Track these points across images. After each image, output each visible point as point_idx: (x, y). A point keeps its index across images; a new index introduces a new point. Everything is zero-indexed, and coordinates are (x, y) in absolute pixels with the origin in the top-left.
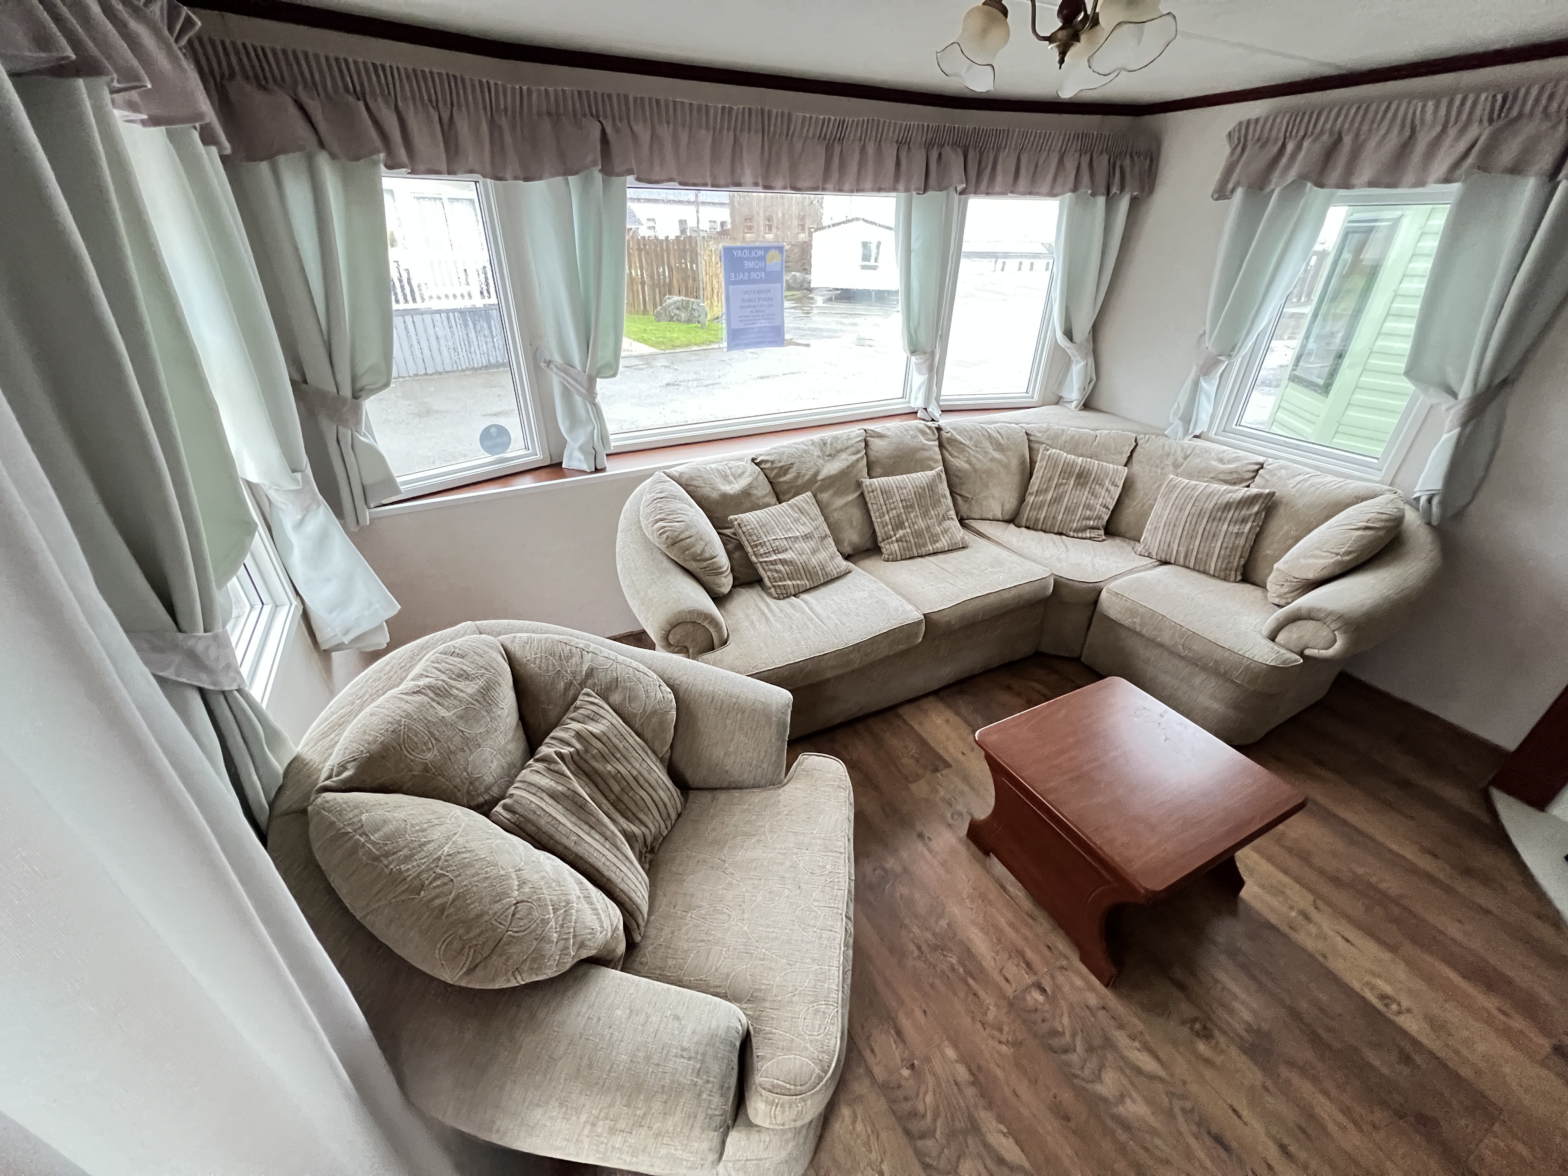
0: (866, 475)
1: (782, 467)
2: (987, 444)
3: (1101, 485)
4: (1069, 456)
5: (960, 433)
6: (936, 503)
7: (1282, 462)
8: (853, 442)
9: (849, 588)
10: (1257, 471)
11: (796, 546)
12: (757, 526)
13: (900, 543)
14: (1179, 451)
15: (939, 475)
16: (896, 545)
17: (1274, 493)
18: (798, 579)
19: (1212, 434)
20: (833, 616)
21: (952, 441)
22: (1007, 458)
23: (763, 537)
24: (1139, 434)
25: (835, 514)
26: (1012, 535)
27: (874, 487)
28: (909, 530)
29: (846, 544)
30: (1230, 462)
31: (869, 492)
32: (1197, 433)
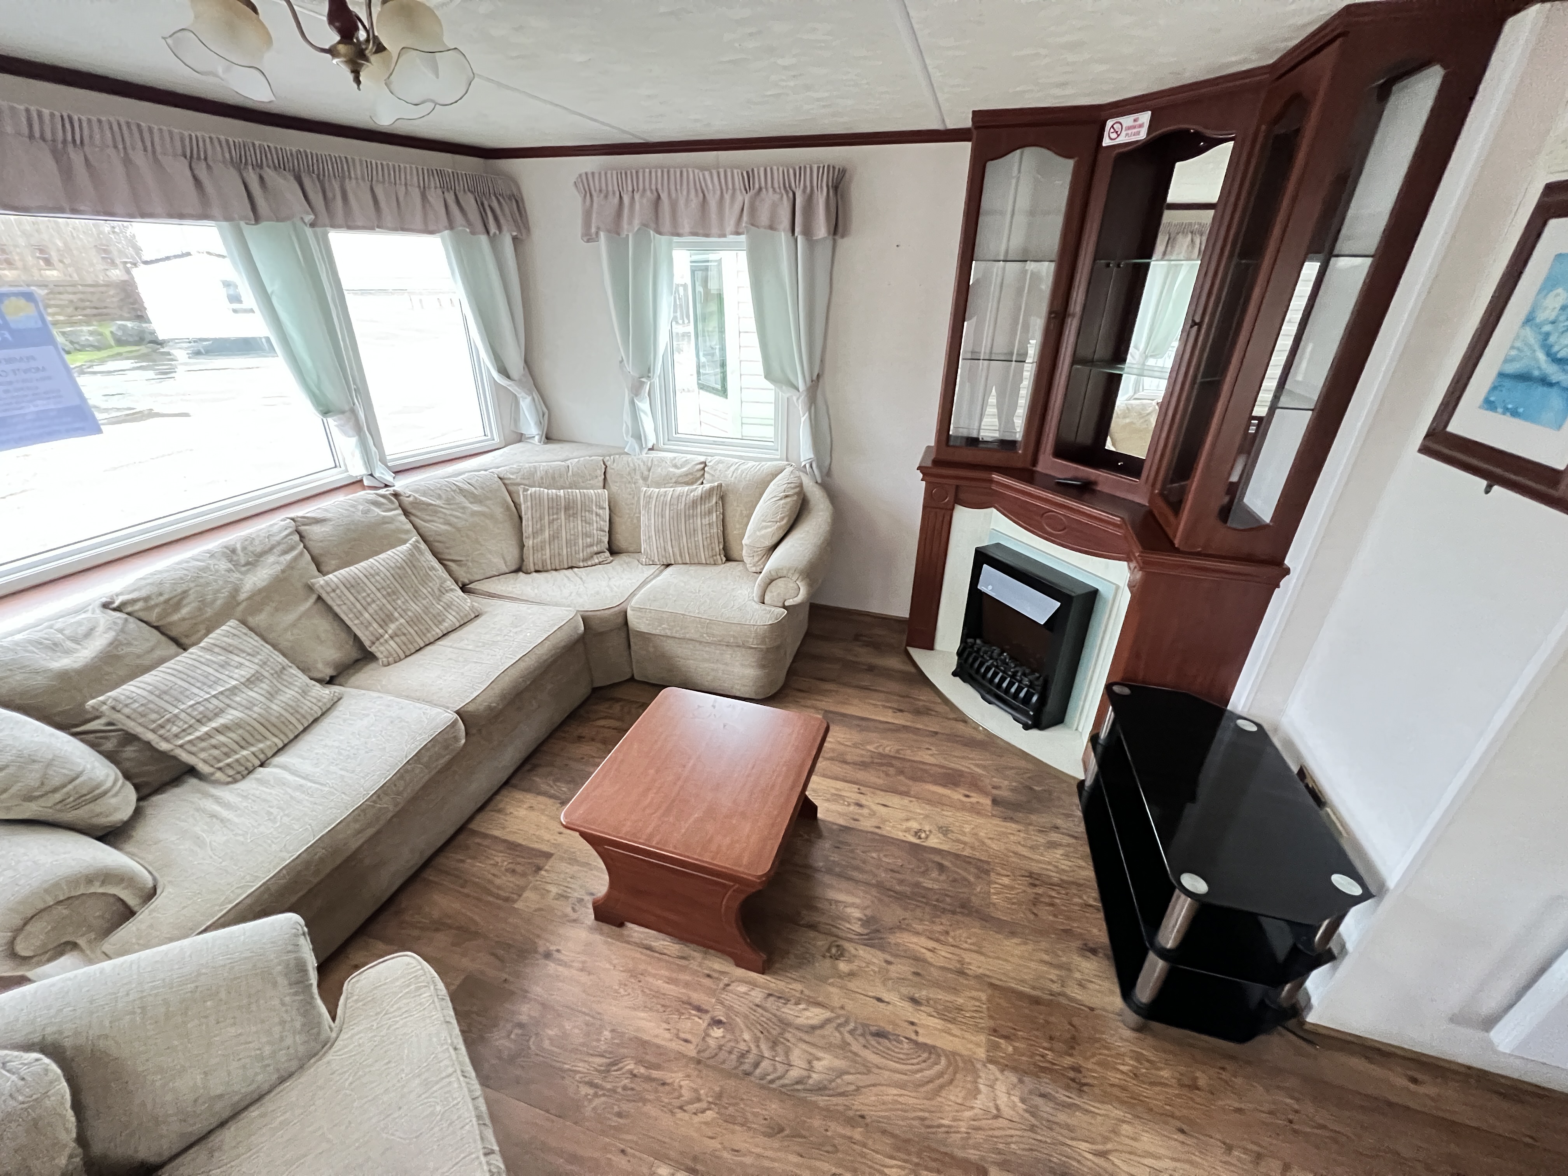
0: (317, 573)
1: (167, 601)
2: (460, 499)
3: (590, 511)
4: (550, 491)
5: (424, 494)
6: (425, 579)
7: (717, 458)
8: (278, 538)
9: (345, 720)
10: (703, 469)
11: (238, 699)
12: (152, 698)
13: (397, 639)
14: (642, 464)
15: (416, 547)
16: (391, 642)
17: (721, 485)
18: (259, 741)
19: (661, 445)
20: (333, 768)
21: (417, 503)
22: (488, 507)
23: (170, 708)
24: (604, 456)
25: (288, 636)
26: (523, 585)
27: (334, 586)
28: (402, 621)
29: (320, 666)
30: (682, 466)
31: (328, 593)
32: (650, 446)
